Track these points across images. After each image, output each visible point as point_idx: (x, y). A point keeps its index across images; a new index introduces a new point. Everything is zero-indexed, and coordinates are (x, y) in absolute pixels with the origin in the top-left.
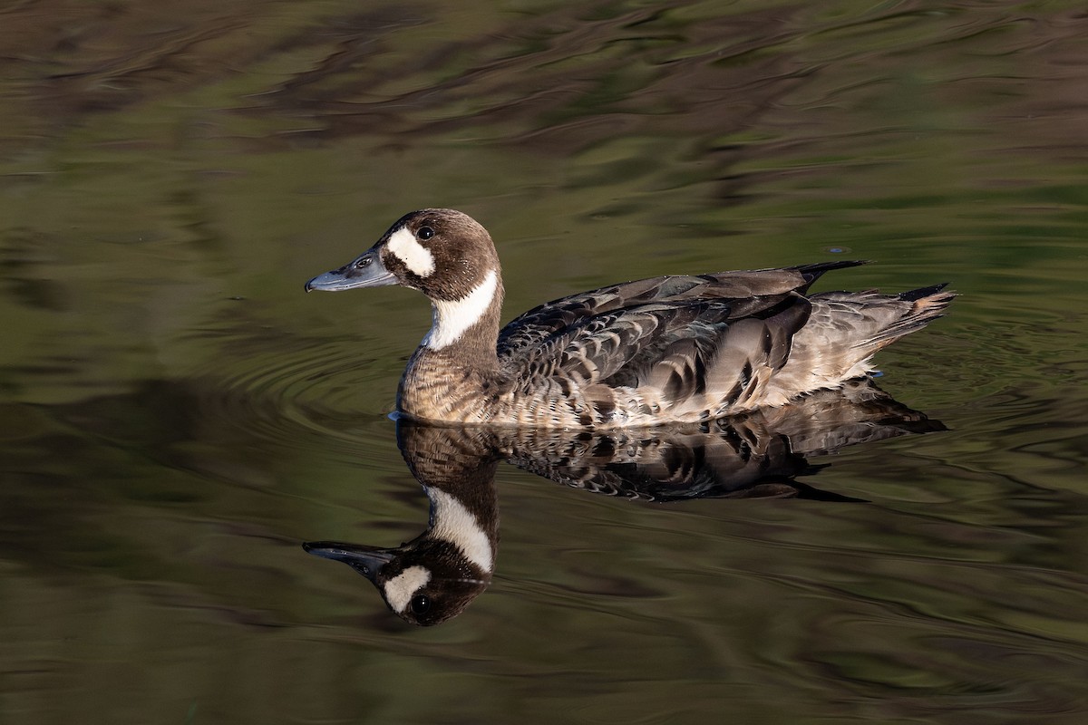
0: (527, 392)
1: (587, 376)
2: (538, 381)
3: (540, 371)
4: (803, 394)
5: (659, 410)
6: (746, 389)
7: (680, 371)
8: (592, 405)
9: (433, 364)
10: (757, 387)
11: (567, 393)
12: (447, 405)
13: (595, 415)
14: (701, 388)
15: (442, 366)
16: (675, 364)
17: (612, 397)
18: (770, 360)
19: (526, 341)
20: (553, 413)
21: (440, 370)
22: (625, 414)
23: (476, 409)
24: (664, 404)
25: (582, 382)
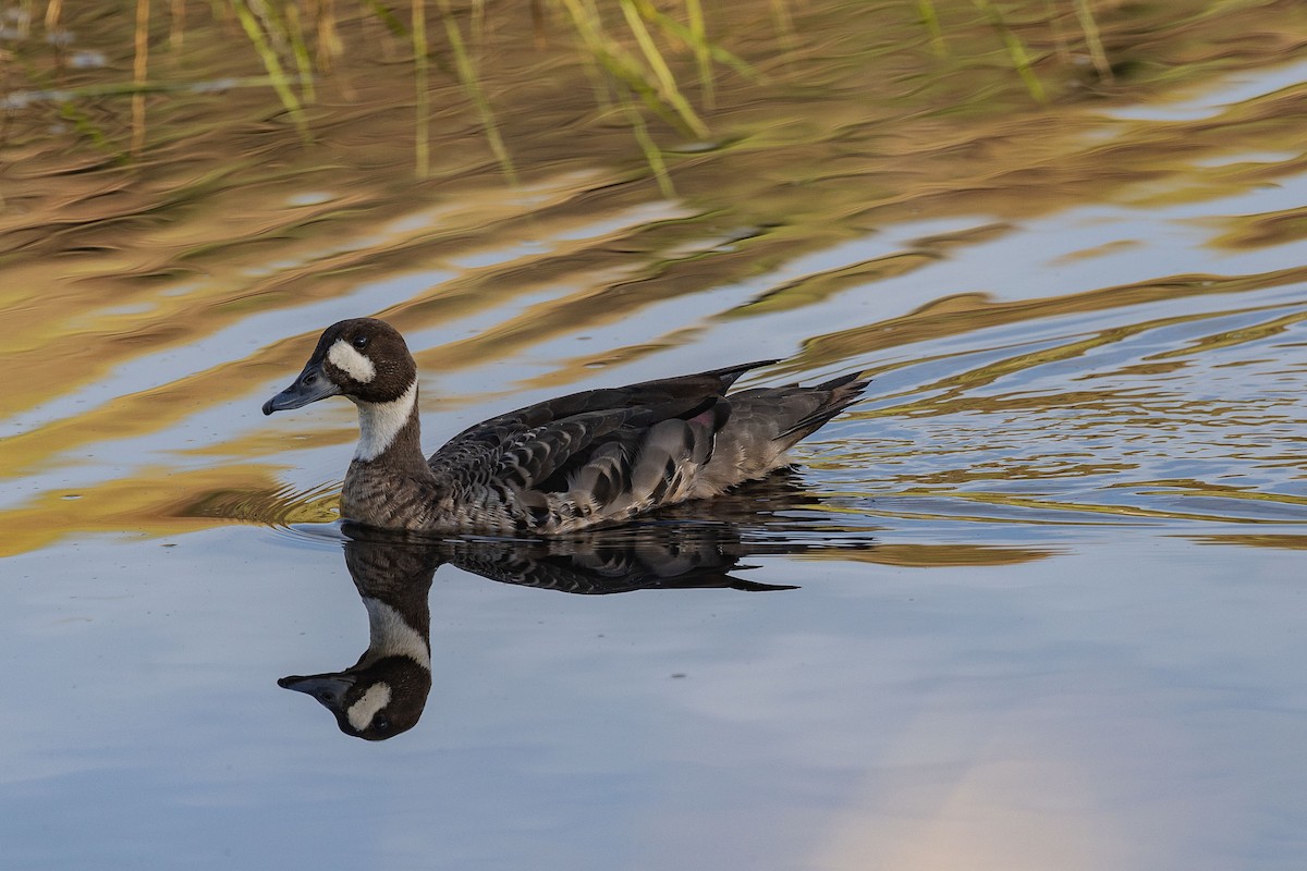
0: (468, 500)
1: (521, 482)
2: (477, 489)
3: (479, 481)
4: (730, 487)
5: (590, 513)
6: (671, 485)
7: (607, 472)
8: (527, 510)
9: (368, 475)
10: (682, 482)
11: (503, 499)
12: (388, 513)
13: (530, 519)
14: (628, 488)
15: (377, 476)
16: (602, 467)
17: (546, 503)
18: (695, 457)
19: (464, 454)
20: (492, 519)
21: (376, 480)
22: (559, 519)
23: (416, 515)
24: (594, 506)
25: (517, 489)
